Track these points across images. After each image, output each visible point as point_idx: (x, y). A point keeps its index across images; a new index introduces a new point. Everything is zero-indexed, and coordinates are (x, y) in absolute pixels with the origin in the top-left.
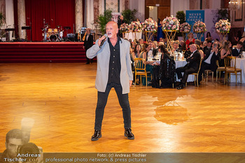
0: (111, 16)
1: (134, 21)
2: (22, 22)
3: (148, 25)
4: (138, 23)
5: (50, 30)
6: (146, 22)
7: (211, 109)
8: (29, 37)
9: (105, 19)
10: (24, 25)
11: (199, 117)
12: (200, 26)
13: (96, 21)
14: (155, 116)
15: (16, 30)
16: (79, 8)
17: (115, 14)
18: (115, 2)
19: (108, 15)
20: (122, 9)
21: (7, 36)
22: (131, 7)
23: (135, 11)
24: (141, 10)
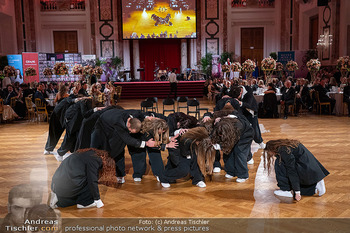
0: (211, 58)
2: (137, 66)
4: (238, 63)
5: (160, 72)
8: (143, 77)
9: (207, 60)
10: (139, 68)
12: (292, 65)
13: (198, 63)
15: (132, 72)
16: (184, 52)
17: (215, 56)
18: (215, 46)
19: (209, 57)
20: (221, 52)
21: (125, 77)
22: (229, 50)
23: (233, 53)
24: (238, 52)
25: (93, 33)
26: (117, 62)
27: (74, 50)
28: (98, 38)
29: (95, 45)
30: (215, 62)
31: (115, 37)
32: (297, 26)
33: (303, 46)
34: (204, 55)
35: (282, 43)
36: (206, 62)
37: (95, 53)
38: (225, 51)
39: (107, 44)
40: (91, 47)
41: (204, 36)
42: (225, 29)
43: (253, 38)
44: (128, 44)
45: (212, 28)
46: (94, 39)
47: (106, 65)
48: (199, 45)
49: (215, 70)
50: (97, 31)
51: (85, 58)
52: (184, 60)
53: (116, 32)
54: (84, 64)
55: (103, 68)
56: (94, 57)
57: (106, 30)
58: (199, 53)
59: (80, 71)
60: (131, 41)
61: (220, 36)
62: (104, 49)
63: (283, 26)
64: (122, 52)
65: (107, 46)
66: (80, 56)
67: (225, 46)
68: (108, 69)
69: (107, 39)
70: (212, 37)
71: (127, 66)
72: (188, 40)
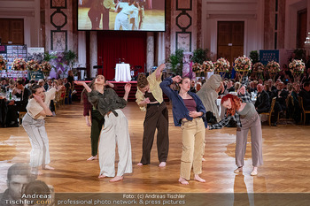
0: (182, 55)
1: (205, 60)
2: (94, 62)
3: (220, 65)
4: (210, 62)
6: (218, 61)
7: (281, 147)
9: (176, 58)
10: (96, 65)
11: (269, 153)
12: (273, 66)
13: (167, 60)
14: (226, 152)
15: (88, 69)
16: (150, 47)
17: (187, 53)
18: (187, 41)
19: (180, 54)
20: (194, 48)
21: (79, 75)
22: (203, 47)
23: (208, 50)
24: (214, 50)
25: (43, 22)
26: (70, 57)
27: (19, 41)
28: (49, 28)
29: (44, 36)
30: (187, 60)
31: (68, 27)
32: (283, 21)
33: (289, 44)
34: (173, 51)
35: (266, 40)
36: (176, 60)
37: (44, 46)
38: (198, 47)
39: (59, 36)
40: (40, 38)
41: (174, 29)
42: (199, 22)
43: (231, 33)
44: (84, 37)
45: (184, 21)
46: (44, 29)
47: (56, 60)
48: (168, 39)
49: (187, 69)
50: (47, 20)
51: (32, 51)
52: (150, 56)
53: (70, 21)
54: (30, 58)
55: (53, 63)
56: (42, 50)
57: (58, 19)
58: (168, 49)
59: (22, 67)
60: (87, 33)
61: (193, 29)
62: (55, 42)
63: (267, 21)
64: (76, 46)
65: (59, 38)
66: (25, 48)
67: (198, 42)
68: (59, 65)
69: (59, 29)
70: (184, 31)
71: (82, 62)
72: (155, 34)
